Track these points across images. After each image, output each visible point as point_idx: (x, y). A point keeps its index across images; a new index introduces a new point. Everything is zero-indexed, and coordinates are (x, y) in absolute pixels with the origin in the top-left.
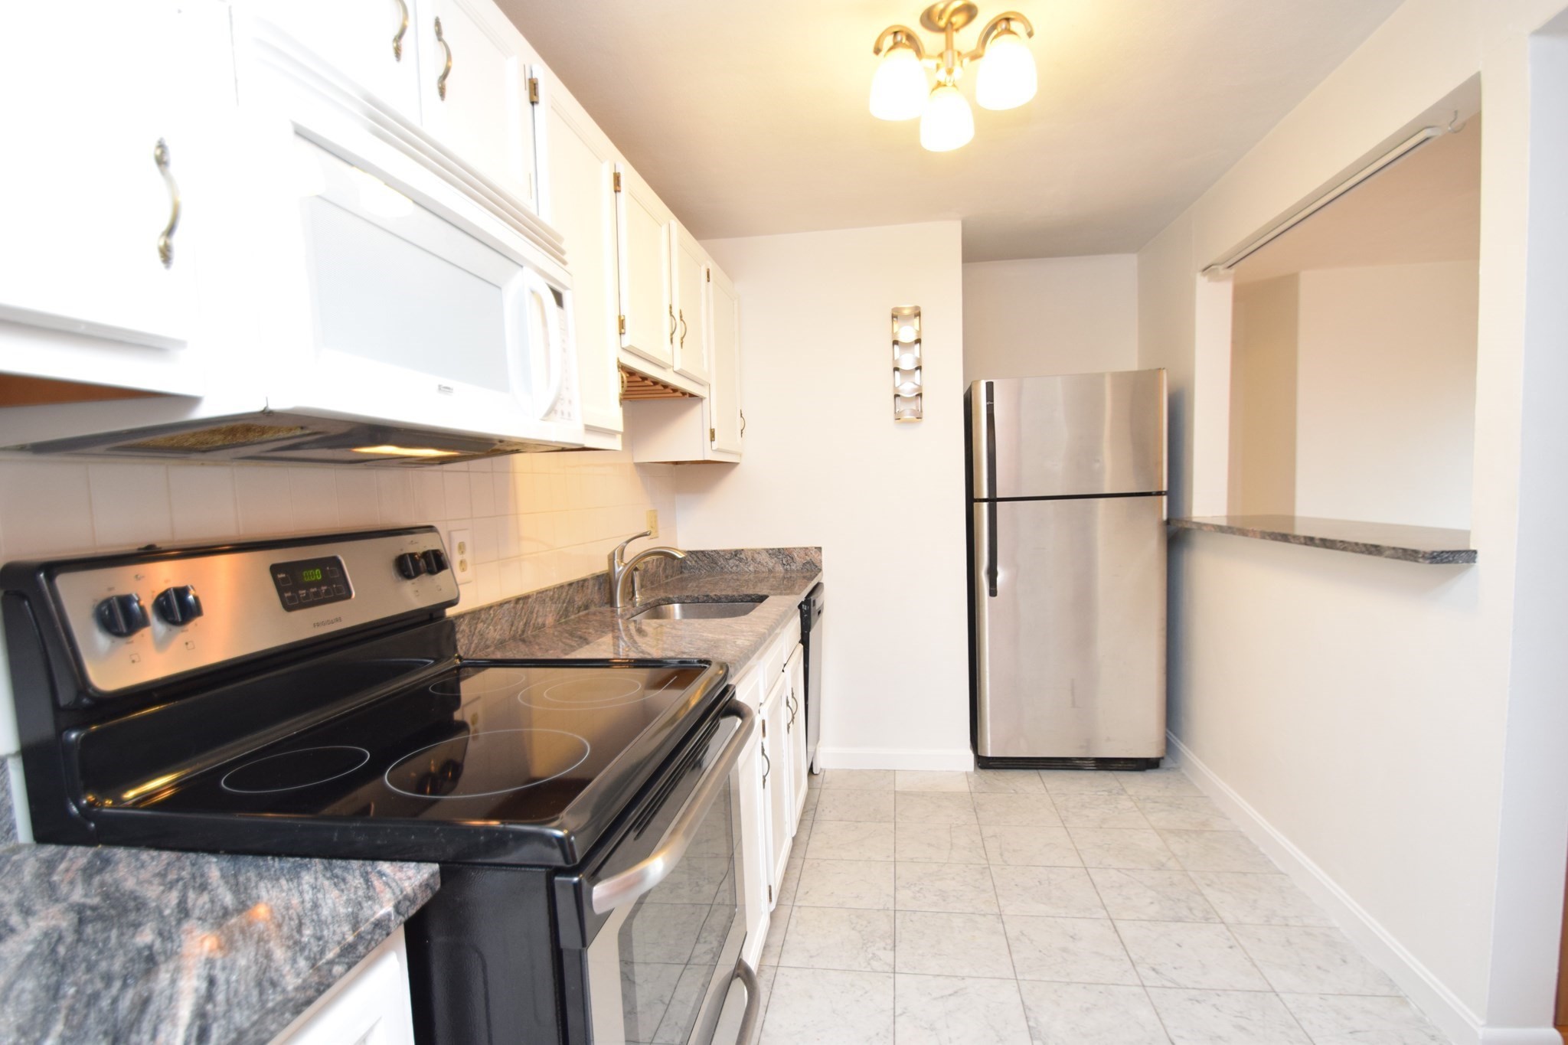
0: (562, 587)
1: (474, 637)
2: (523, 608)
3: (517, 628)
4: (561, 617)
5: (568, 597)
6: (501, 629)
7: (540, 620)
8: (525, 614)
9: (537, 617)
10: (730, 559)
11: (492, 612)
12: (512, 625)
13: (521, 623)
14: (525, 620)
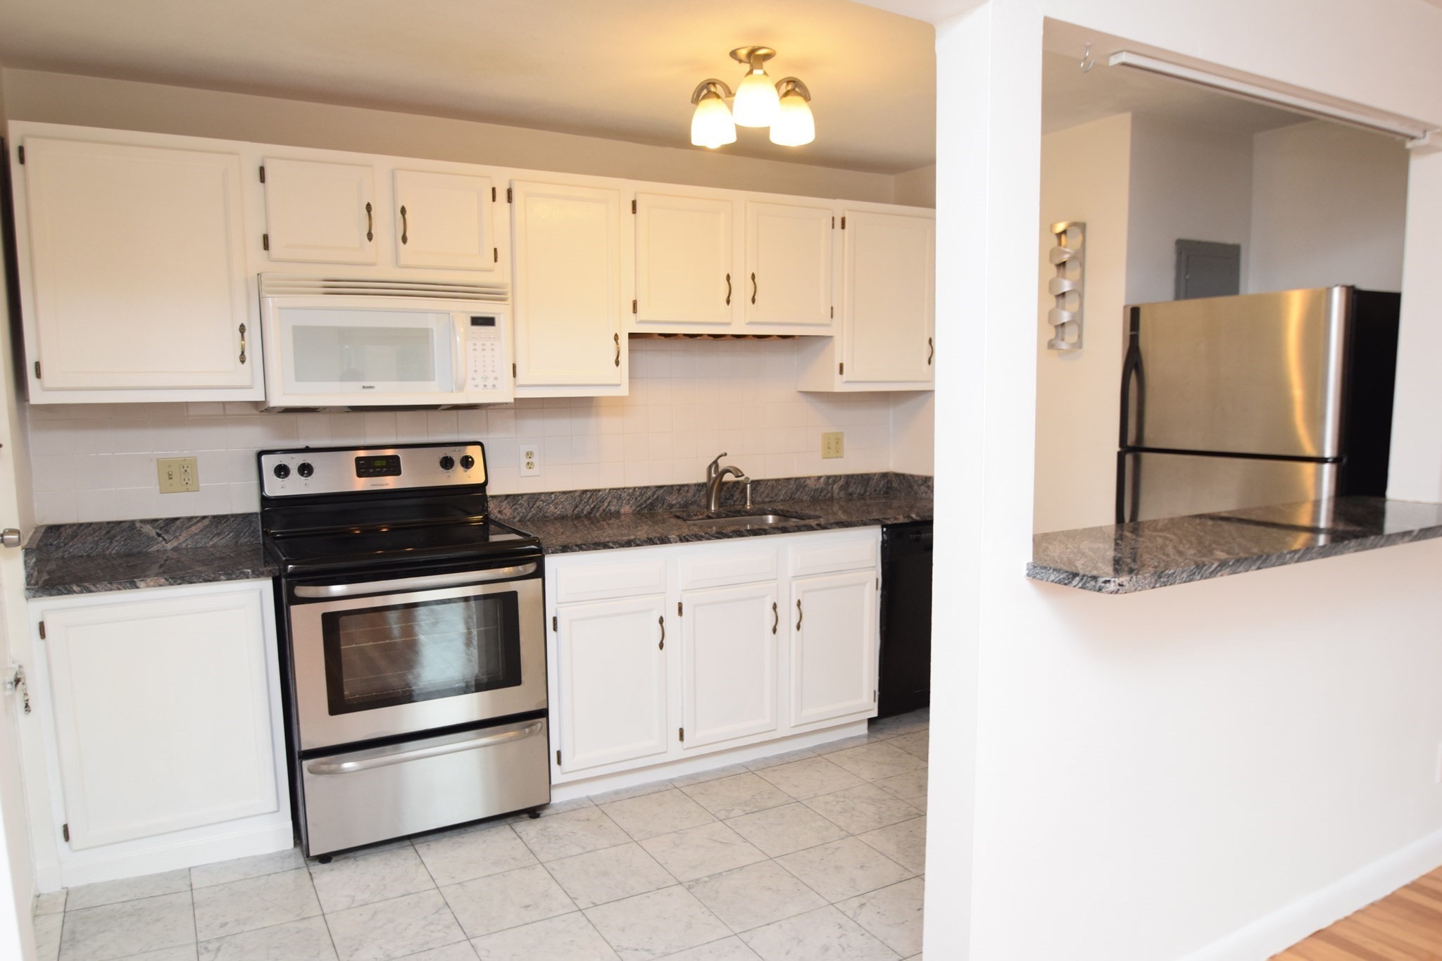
0: (647, 488)
1: (532, 509)
2: (590, 497)
3: (583, 510)
4: (642, 509)
5: (655, 496)
6: (563, 508)
7: (613, 508)
8: (593, 502)
9: (608, 505)
10: (922, 485)
11: (553, 496)
12: (576, 507)
13: (588, 507)
14: (592, 506)
